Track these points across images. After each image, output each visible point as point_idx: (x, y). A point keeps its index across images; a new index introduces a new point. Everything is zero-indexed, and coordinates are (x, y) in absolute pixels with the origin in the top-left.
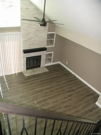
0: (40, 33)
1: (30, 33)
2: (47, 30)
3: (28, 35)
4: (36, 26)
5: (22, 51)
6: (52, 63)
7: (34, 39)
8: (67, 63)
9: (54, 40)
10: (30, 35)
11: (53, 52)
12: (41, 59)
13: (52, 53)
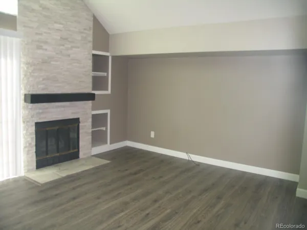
0: (72, 47)
1: (46, 43)
2: (90, 42)
3: (39, 48)
4: (62, 26)
5: (23, 97)
6: (110, 144)
7: (58, 63)
8: (152, 135)
9: (107, 77)
10: (46, 50)
11: (108, 111)
12: (81, 131)
13: (107, 113)
